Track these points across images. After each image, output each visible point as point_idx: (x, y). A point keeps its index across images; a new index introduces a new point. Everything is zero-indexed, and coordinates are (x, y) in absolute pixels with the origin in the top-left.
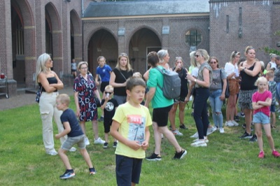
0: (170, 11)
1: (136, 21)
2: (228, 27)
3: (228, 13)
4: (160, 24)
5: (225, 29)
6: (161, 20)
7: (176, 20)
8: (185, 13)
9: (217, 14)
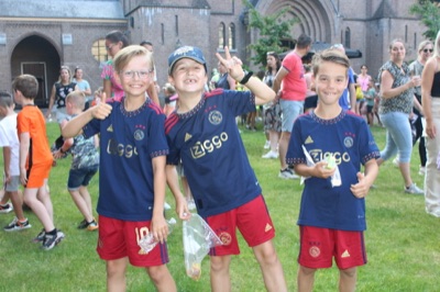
0: (69, 15)
1: (23, 25)
2: (163, 39)
3: (162, 20)
4: (58, 30)
5: (160, 41)
6: (59, 25)
7: (80, 26)
8: (90, 18)
9: (150, 22)
